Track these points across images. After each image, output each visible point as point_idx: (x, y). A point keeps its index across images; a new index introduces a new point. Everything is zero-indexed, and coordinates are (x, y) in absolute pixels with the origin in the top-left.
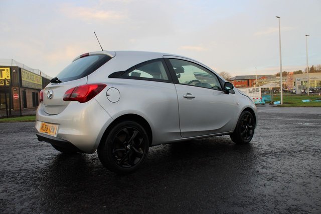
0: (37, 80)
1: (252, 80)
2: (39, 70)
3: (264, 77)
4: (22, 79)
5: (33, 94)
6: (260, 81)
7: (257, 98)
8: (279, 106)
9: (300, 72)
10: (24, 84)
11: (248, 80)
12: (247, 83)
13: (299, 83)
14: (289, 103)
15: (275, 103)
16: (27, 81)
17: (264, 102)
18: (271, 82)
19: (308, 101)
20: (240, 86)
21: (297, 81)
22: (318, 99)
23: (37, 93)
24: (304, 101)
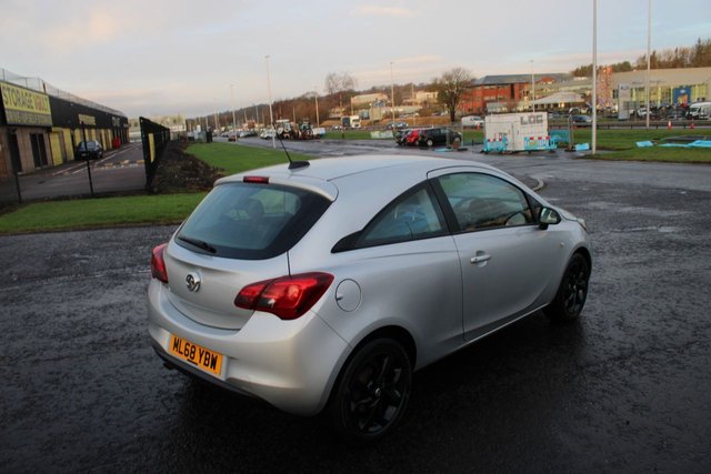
0: (39, 106)
1: (521, 85)
2: (39, 79)
3: (546, 78)
4: (6, 106)
5: (33, 137)
6: (539, 86)
7: (540, 138)
8: (588, 157)
9: (625, 67)
10: (10, 118)
11: (512, 85)
12: (509, 92)
13: (624, 95)
14: (609, 149)
15: (578, 147)
16: (16, 111)
17: (554, 147)
18: (563, 89)
19: (649, 143)
20: (493, 98)
21: (620, 91)
22: (670, 141)
23: (41, 136)
24: (640, 144)
